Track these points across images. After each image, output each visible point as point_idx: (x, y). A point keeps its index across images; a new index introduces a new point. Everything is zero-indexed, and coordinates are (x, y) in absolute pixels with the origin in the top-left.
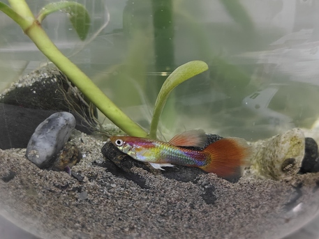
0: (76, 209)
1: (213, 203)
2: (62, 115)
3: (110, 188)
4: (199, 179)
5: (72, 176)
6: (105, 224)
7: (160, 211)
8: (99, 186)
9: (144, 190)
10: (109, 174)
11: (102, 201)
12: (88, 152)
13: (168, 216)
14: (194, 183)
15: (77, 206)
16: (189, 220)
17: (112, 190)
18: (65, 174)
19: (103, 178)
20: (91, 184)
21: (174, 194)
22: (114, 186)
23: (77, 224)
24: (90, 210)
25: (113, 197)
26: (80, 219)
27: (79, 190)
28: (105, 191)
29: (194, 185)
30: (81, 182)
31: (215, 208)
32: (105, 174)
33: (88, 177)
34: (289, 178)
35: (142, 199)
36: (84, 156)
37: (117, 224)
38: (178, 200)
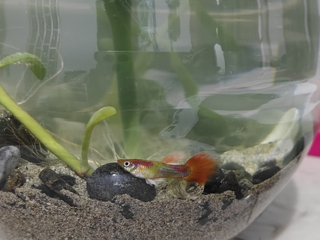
0: (24, 222)
1: (132, 218)
2: (8, 148)
3: (46, 206)
4: (115, 199)
5: (18, 196)
6: (49, 234)
7: (89, 225)
8: (38, 204)
9: (73, 207)
10: (44, 195)
11: (42, 216)
12: (31, 177)
13: (96, 229)
14: (112, 202)
15: (25, 219)
16: (115, 232)
17: (48, 207)
18: (12, 194)
19: (40, 198)
20: (33, 202)
21: (98, 211)
22: (49, 204)
23: (29, 234)
24: (35, 223)
25: (50, 213)
26: (29, 230)
27: (24, 207)
28: (44, 208)
29: (112, 204)
30: (24, 201)
31: (134, 222)
32: (41, 195)
33: (29, 197)
34: (194, 198)
35: (73, 215)
36: (28, 180)
37: (58, 234)
38: (102, 216)
